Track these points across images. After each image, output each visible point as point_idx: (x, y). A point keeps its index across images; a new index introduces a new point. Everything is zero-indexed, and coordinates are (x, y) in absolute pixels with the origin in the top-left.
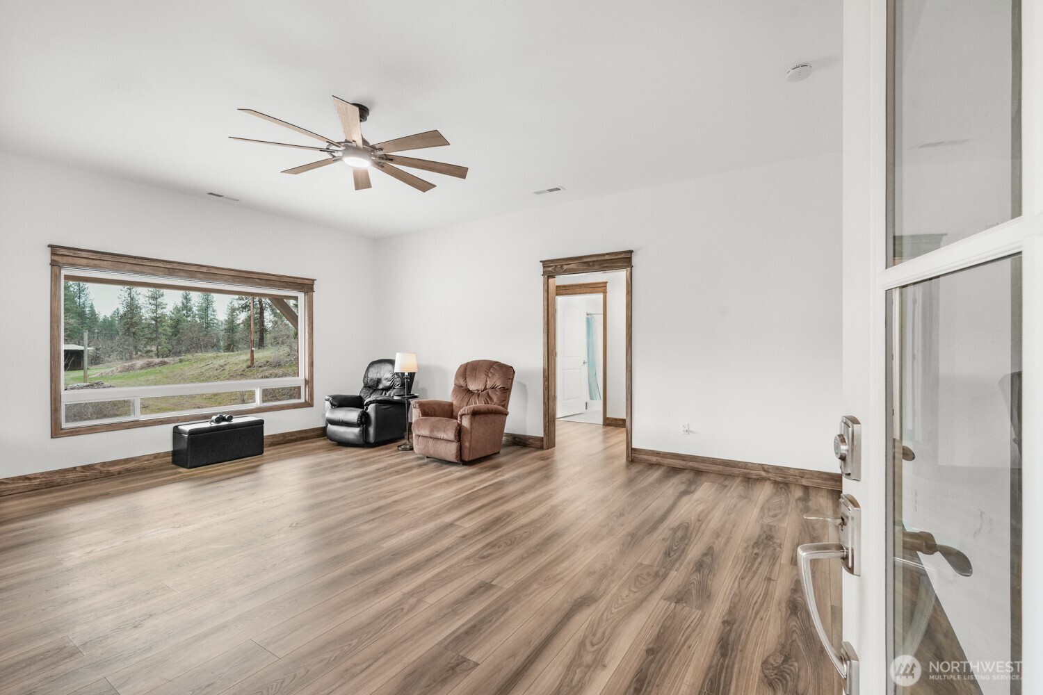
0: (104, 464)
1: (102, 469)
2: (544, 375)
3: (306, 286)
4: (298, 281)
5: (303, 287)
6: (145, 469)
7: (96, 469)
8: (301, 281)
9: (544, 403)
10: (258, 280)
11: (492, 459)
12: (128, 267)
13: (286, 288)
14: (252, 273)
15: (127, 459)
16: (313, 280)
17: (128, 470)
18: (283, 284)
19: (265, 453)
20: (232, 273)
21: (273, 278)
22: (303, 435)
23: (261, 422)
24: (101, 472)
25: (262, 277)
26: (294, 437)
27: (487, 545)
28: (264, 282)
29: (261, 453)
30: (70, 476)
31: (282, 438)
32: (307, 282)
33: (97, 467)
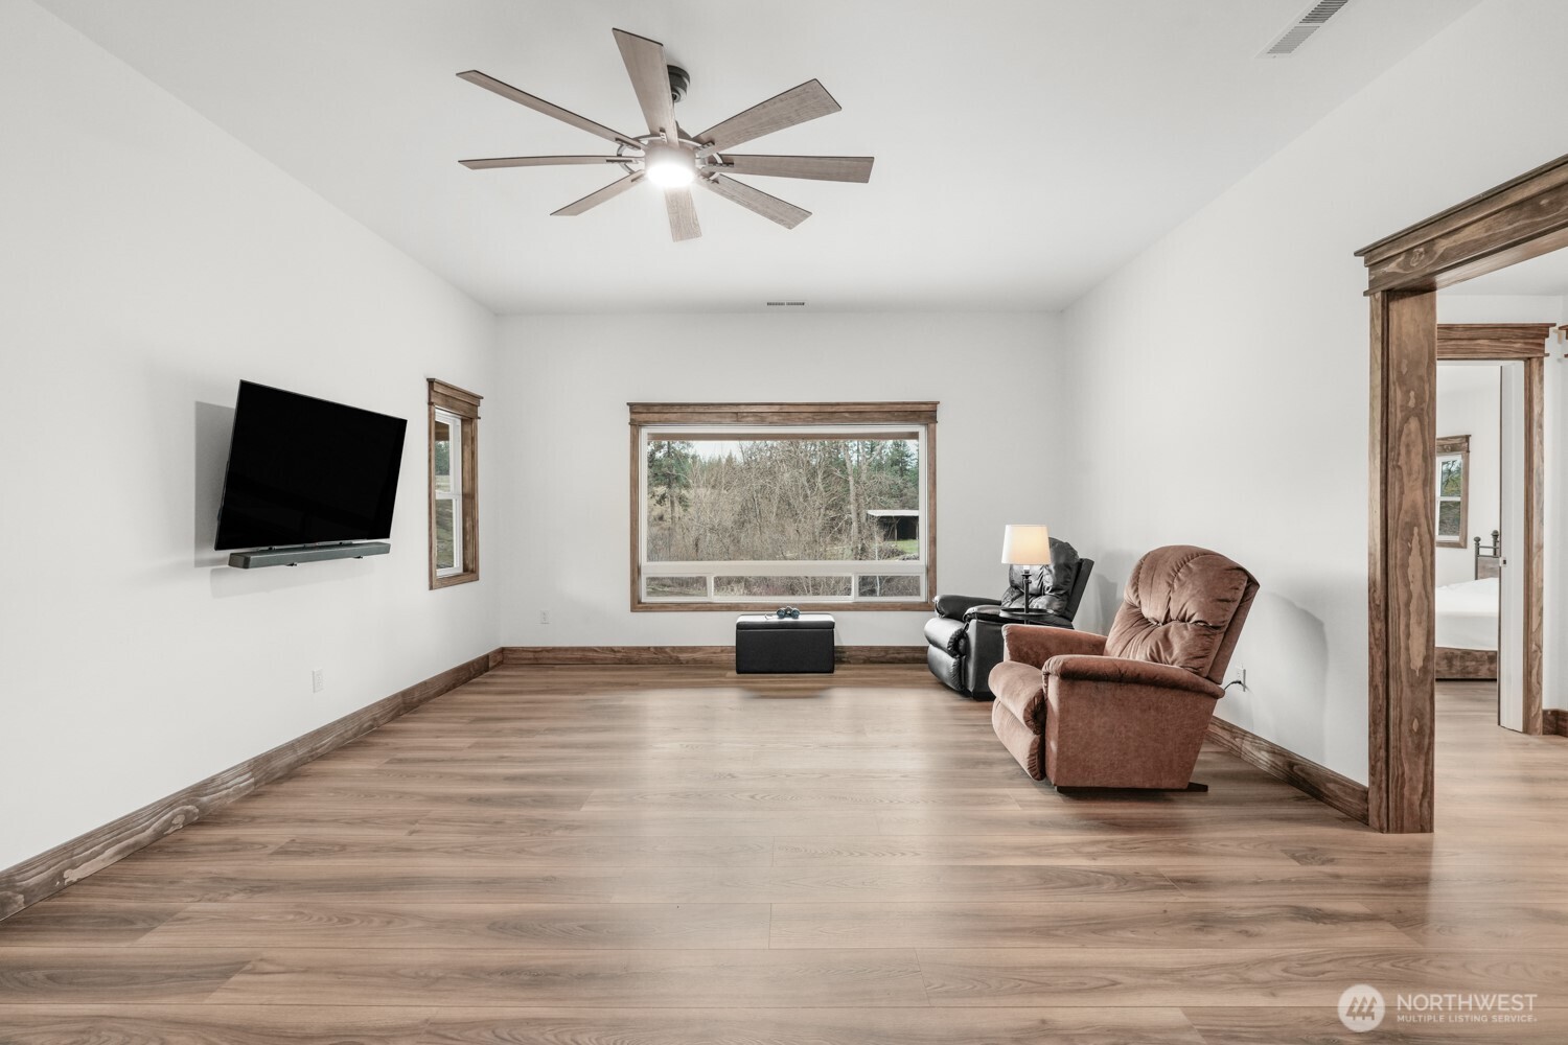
0: (674, 648)
1: (672, 654)
2: (1371, 600)
3: (924, 414)
4: (909, 408)
5: (919, 417)
6: (711, 662)
7: (666, 652)
8: (915, 408)
9: (1373, 686)
10: (847, 415)
11: (1170, 801)
12: (696, 417)
13: (890, 421)
14: (838, 404)
15: (695, 647)
16: (935, 404)
17: (695, 661)
18: (885, 416)
19: (837, 672)
20: (812, 409)
21: (868, 408)
22: (917, 655)
23: (831, 626)
24: (671, 657)
25: (853, 408)
26: (902, 656)
28: (856, 416)
29: (831, 671)
30: (646, 655)
31: (883, 654)
32: (924, 408)
33: (667, 650)
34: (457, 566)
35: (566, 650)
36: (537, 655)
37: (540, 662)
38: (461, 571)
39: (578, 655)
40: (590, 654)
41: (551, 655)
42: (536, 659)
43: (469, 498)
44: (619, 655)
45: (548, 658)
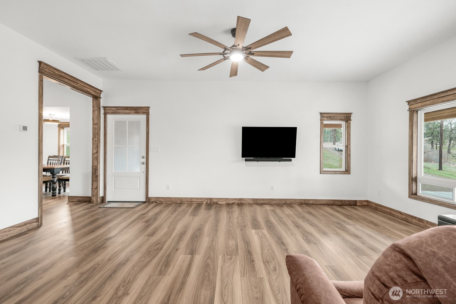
0: (427, 222)
1: (426, 224)
24: (426, 226)
27: (161, 249)
30: (414, 221)
33: (424, 222)
34: (343, 169)
35: (385, 207)
36: (377, 206)
37: (377, 209)
38: (345, 170)
39: (389, 211)
40: (392, 212)
41: (380, 208)
42: (376, 207)
43: (348, 147)
44: (403, 216)
45: (380, 209)
